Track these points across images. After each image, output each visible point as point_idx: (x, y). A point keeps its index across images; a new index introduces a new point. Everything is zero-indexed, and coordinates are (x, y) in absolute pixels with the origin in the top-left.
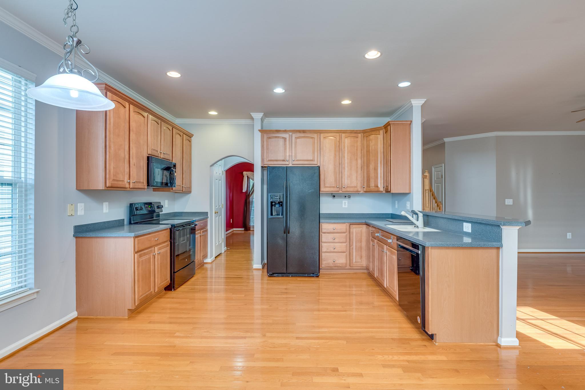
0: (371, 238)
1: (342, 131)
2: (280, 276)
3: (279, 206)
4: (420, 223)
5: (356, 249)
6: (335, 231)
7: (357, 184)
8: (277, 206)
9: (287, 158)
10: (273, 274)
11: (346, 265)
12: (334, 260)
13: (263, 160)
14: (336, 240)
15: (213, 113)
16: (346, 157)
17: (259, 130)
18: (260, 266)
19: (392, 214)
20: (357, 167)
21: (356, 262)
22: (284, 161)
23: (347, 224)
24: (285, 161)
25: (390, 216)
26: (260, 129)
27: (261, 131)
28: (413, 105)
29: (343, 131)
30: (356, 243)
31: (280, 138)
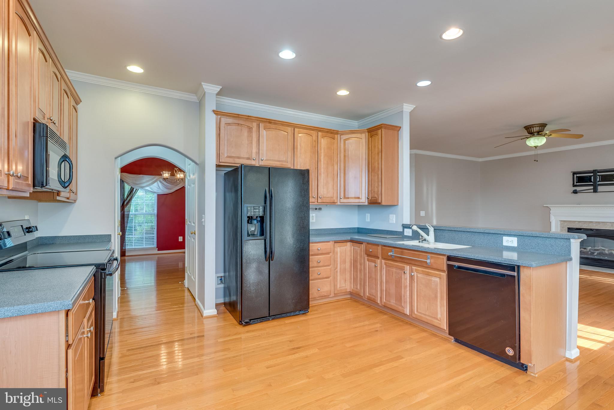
0: (366, 258)
1: (318, 129)
2: (259, 321)
3: (257, 222)
4: (431, 237)
5: (340, 271)
6: (320, 252)
7: (333, 193)
8: (255, 222)
9: (254, 156)
10: (250, 320)
11: (331, 293)
12: (319, 289)
13: (218, 155)
14: (321, 264)
15: (135, 69)
16: (322, 160)
17: (213, 111)
18: (214, 312)
19: (358, 228)
20: (334, 174)
21: (340, 287)
22: (248, 159)
23: (331, 242)
24: (250, 159)
25: (356, 231)
26: (215, 109)
27: (216, 112)
28: (404, 110)
29: (320, 129)
30: (340, 265)
31: (244, 127)
